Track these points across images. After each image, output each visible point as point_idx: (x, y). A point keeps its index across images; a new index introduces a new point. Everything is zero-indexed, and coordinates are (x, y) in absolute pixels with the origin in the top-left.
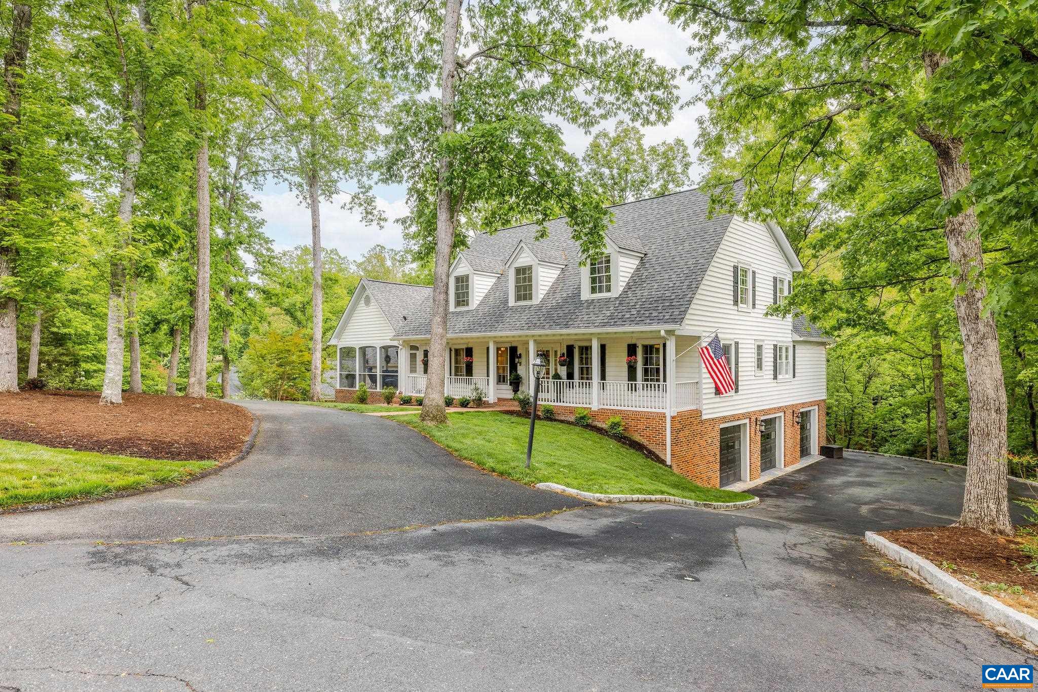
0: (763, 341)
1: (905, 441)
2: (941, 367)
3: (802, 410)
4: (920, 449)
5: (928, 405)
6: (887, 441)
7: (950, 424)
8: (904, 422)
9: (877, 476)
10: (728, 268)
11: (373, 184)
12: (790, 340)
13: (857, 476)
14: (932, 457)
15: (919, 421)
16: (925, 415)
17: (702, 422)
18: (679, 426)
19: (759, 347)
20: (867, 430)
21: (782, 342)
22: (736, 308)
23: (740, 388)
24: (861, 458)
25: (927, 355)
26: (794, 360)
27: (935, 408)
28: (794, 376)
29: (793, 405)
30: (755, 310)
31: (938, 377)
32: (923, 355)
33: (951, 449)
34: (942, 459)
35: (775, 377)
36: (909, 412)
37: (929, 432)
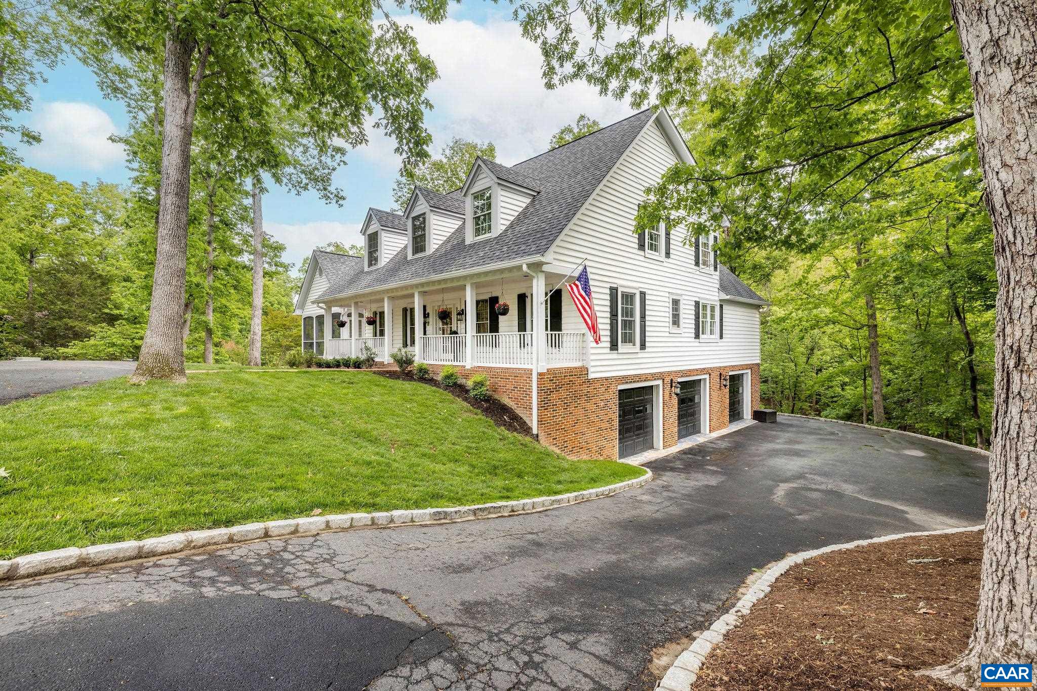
0: (681, 295)
1: (844, 406)
2: (877, 336)
3: (731, 373)
4: (857, 413)
5: (865, 373)
6: (828, 406)
7: (885, 390)
8: (843, 389)
9: (808, 443)
10: (632, 206)
11: (336, 166)
12: (717, 298)
13: (786, 443)
14: (868, 420)
15: (856, 388)
16: (861, 382)
17: (589, 382)
18: (549, 385)
19: (676, 303)
20: (810, 396)
21: (707, 299)
22: (642, 253)
23: (647, 344)
24: (795, 422)
25: (863, 326)
26: (721, 320)
27: (871, 376)
28: (721, 337)
29: (720, 367)
30: (670, 260)
31: (874, 346)
32: (859, 325)
33: (886, 413)
34: (878, 424)
35: (697, 336)
36: (847, 380)
37: (865, 398)
